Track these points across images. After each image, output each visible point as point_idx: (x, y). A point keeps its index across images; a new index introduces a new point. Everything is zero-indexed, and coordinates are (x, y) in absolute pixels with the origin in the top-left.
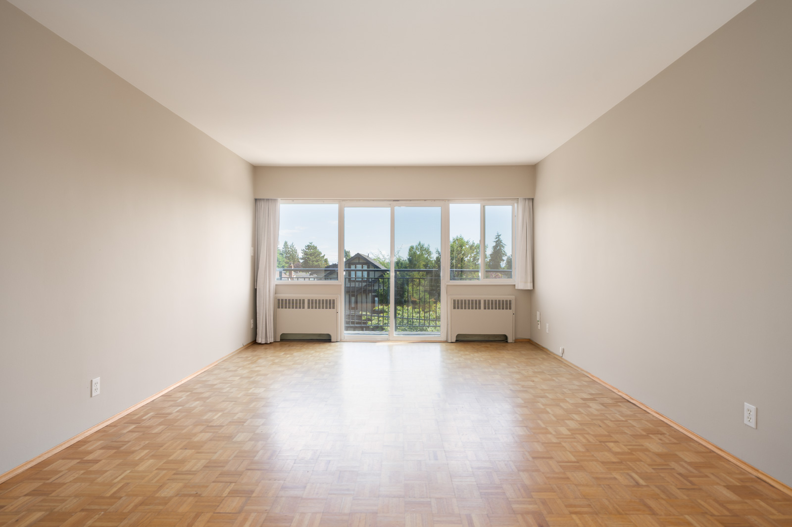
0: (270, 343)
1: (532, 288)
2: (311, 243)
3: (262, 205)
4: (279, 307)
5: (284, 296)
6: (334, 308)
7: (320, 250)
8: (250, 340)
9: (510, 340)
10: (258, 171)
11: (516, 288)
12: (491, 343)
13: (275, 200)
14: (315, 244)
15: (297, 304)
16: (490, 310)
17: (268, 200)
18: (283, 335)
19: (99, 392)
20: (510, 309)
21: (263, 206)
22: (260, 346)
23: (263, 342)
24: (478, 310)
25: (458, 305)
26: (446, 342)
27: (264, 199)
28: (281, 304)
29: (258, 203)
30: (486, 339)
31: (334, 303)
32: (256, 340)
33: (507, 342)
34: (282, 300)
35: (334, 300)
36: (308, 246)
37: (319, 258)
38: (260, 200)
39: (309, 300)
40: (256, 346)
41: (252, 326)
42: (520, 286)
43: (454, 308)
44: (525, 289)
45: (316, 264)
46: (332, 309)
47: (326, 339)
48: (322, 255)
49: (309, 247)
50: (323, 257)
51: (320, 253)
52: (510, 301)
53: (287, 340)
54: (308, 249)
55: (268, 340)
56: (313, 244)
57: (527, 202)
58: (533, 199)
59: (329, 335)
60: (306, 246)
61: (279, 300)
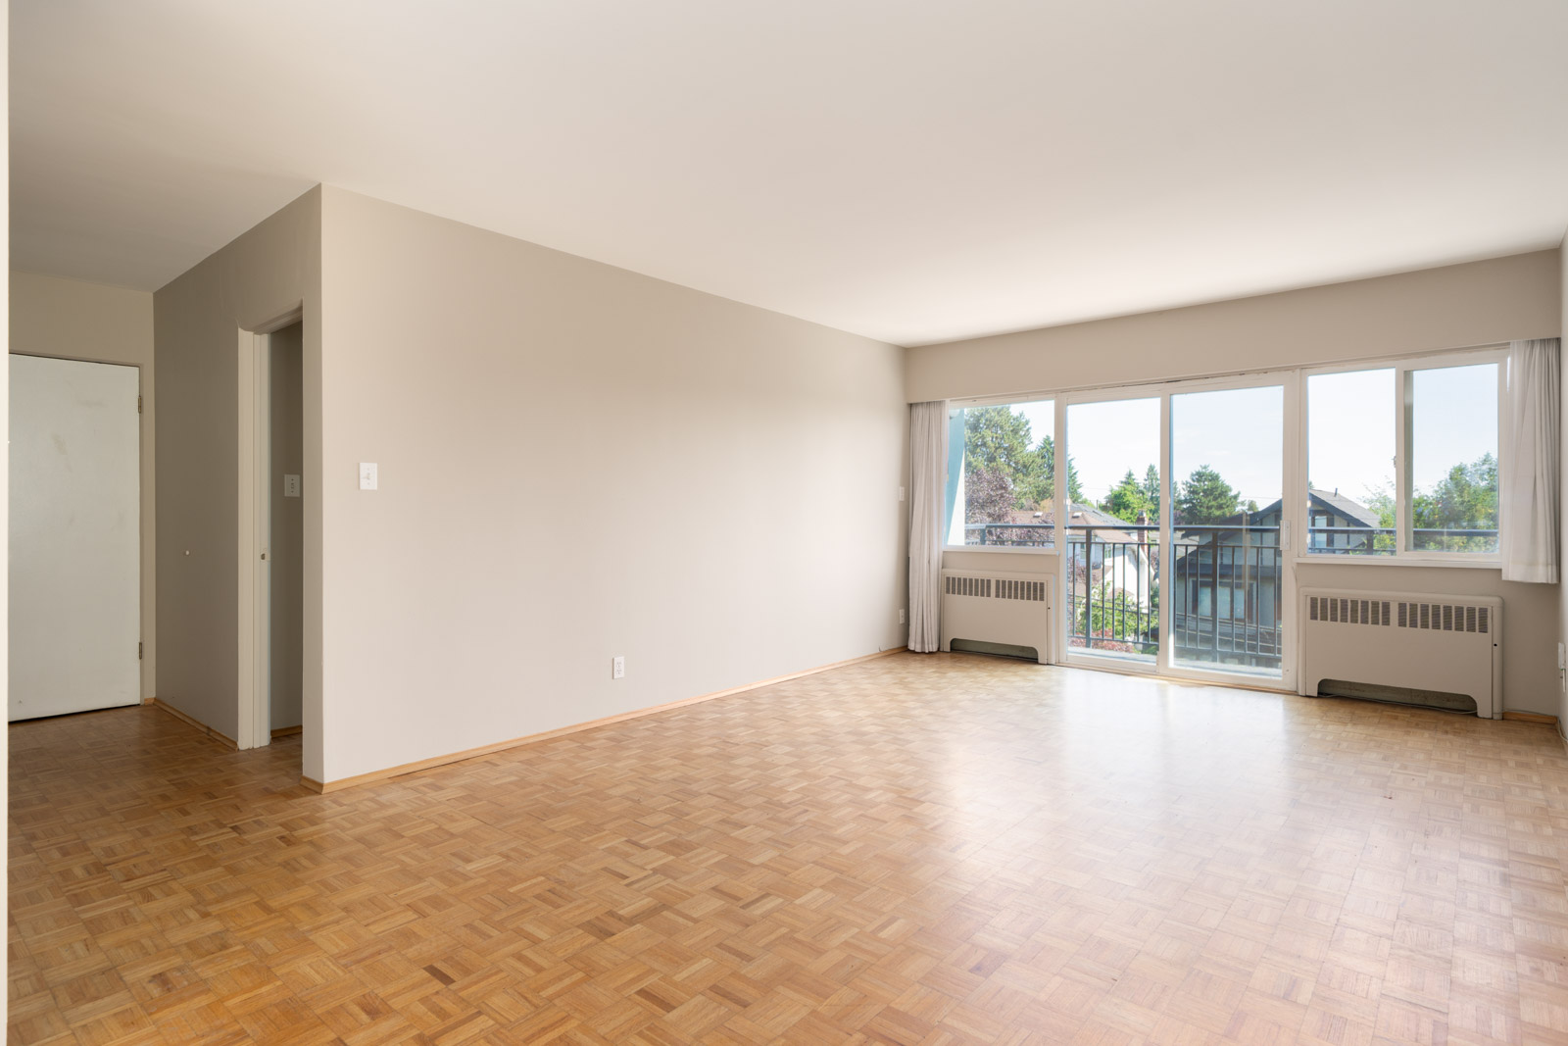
0: (930, 653)
1: (1555, 581)
2: (1205, 468)
3: (919, 412)
4: (948, 592)
5: (956, 572)
6: (1042, 599)
7: (1227, 483)
8: (896, 643)
9: (1483, 710)
10: (909, 357)
11: (1504, 578)
12: (1414, 711)
13: (940, 403)
14: (1214, 469)
15: (978, 587)
16: (1419, 629)
17: (929, 403)
18: (954, 641)
19: (622, 675)
20: (1484, 629)
21: (921, 414)
22: (911, 657)
23: (918, 650)
24: (1380, 627)
25: (1321, 609)
26: (1295, 693)
27: (922, 403)
28: (953, 586)
29: (914, 409)
30: (1417, 701)
31: (1042, 590)
32: (907, 646)
33: (1475, 715)
34: (954, 579)
35: (1042, 584)
36: (1198, 474)
37: (1224, 501)
38: (917, 404)
39: (998, 582)
40: (907, 655)
41: (902, 620)
42: (1514, 573)
43: (1314, 617)
44: (1529, 580)
45: (1218, 513)
46: (1038, 602)
47: (1027, 657)
48: (1232, 493)
49: (1200, 476)
50: (1236, 497)
51: (1228, 489)
52: (1483, 612)
53: (961, 651)
54: (1198, 481)
55: (926, 647)
56: (1210, 469)
57: (1537, 349)
58: (1558, 340)
59: (1033, 650)
60: (1193, 475)
61: (948, 579)
